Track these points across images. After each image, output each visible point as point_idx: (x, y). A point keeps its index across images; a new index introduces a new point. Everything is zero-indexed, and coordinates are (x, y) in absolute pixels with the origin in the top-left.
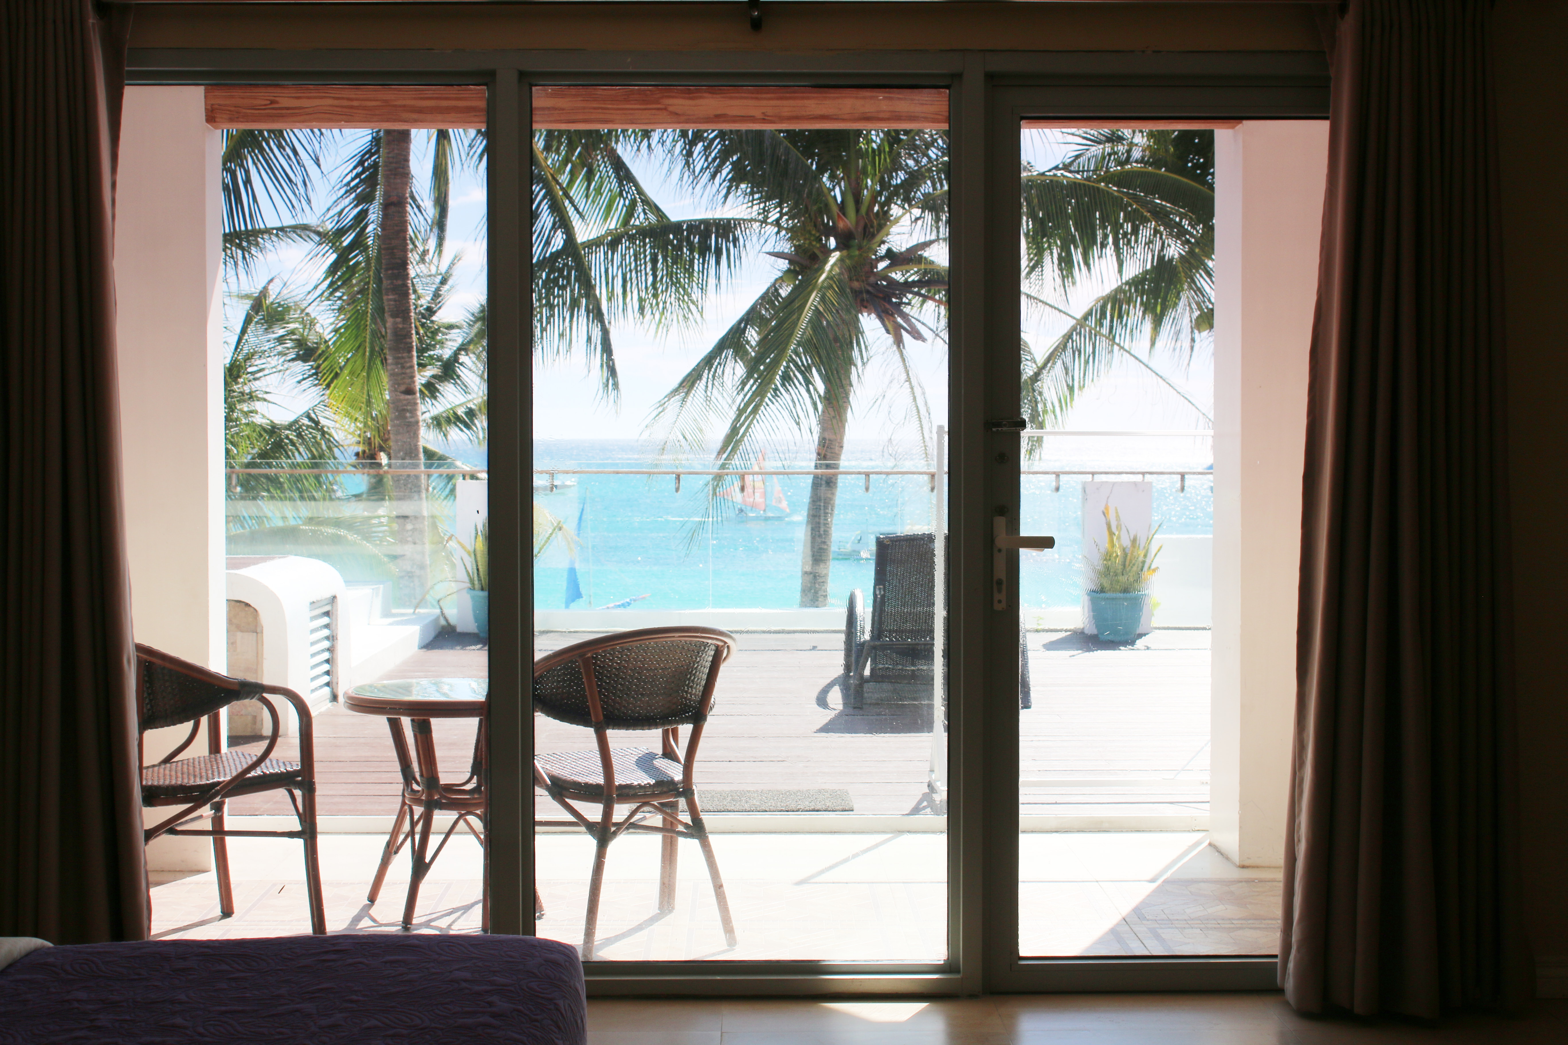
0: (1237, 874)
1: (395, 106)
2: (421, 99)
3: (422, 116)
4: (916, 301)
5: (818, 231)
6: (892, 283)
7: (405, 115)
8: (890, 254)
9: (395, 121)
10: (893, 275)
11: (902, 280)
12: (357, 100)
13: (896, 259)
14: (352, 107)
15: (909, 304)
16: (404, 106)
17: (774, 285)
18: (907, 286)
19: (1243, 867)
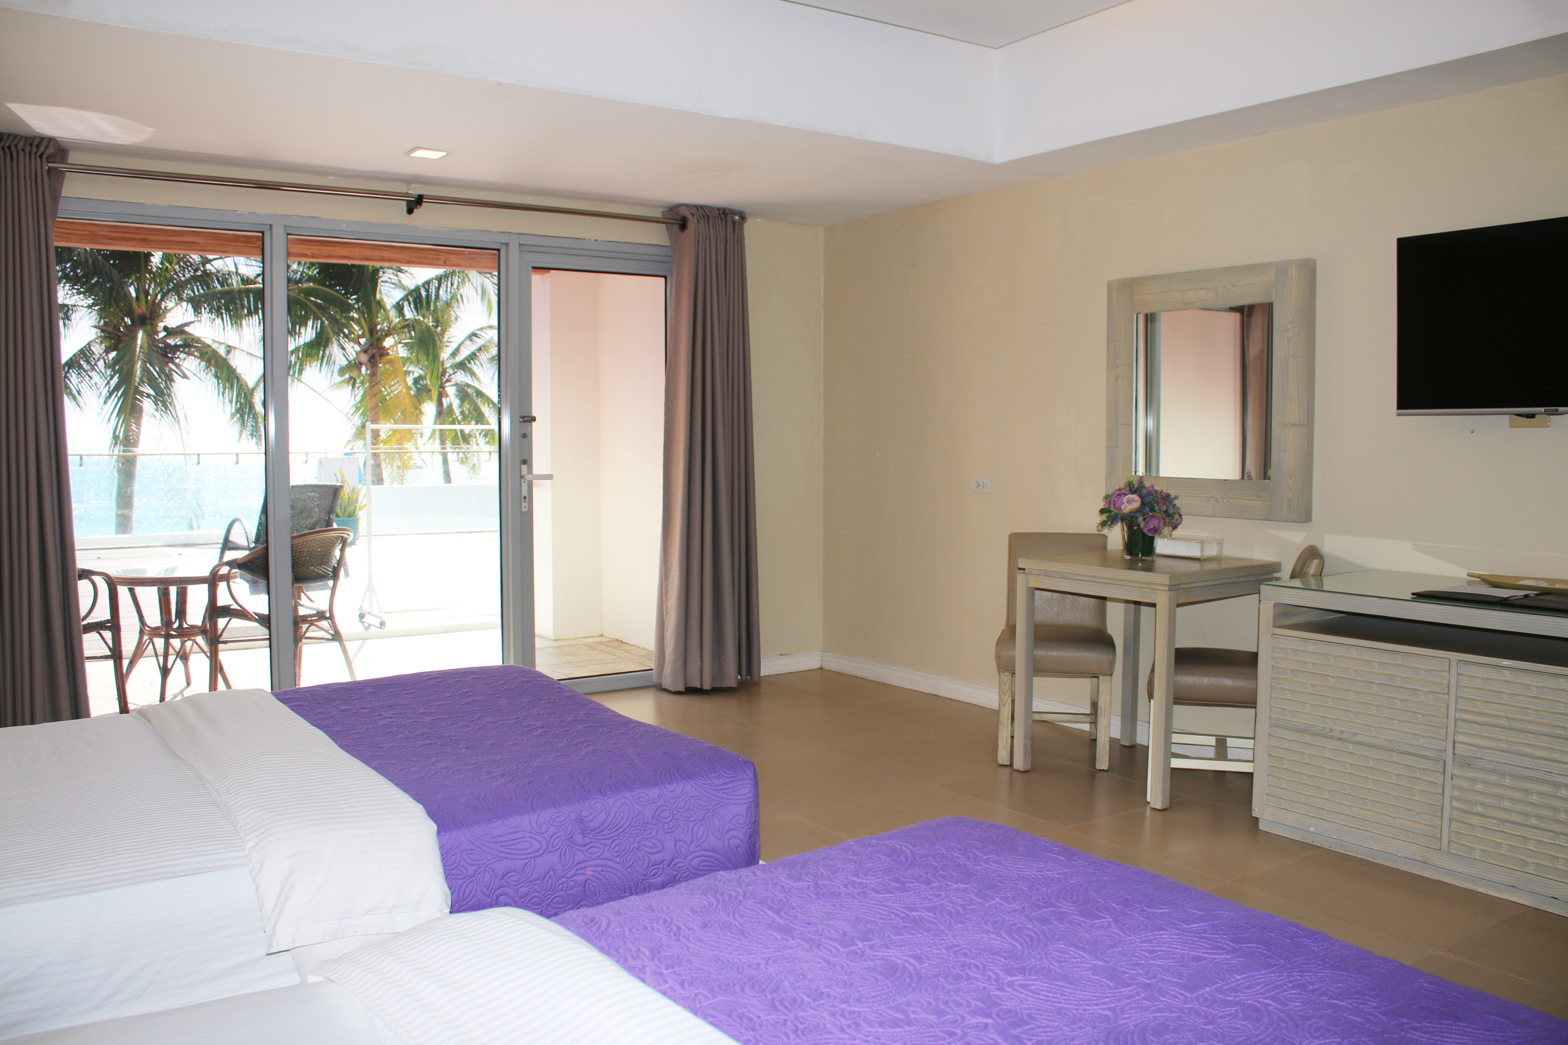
0: (552, 644)
1: (97, 235)
2: (112, 232)
3: (114, 242)
4: (183, 356)
5: (123, 314)
6: (168, 345)
7: (104, 241)
8: (166, 329)
9: (97, 243)
10: (168, 341)
11: (173, 344)
12: (72, 229)
13: (170, 332)
14: (70, 234)
15: (178, 358)
16: (103, 235)
17: (89, 344)
18: (176, 347)
19: (556, 640)
